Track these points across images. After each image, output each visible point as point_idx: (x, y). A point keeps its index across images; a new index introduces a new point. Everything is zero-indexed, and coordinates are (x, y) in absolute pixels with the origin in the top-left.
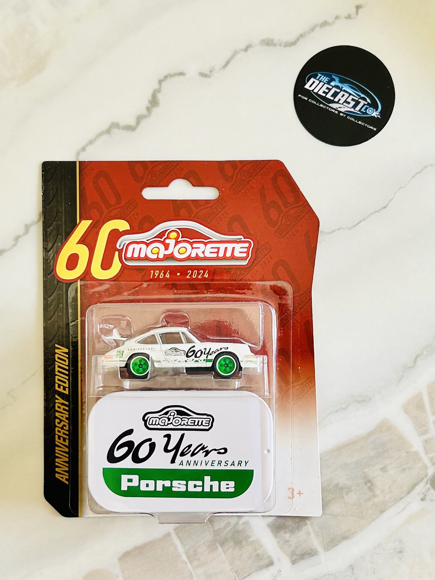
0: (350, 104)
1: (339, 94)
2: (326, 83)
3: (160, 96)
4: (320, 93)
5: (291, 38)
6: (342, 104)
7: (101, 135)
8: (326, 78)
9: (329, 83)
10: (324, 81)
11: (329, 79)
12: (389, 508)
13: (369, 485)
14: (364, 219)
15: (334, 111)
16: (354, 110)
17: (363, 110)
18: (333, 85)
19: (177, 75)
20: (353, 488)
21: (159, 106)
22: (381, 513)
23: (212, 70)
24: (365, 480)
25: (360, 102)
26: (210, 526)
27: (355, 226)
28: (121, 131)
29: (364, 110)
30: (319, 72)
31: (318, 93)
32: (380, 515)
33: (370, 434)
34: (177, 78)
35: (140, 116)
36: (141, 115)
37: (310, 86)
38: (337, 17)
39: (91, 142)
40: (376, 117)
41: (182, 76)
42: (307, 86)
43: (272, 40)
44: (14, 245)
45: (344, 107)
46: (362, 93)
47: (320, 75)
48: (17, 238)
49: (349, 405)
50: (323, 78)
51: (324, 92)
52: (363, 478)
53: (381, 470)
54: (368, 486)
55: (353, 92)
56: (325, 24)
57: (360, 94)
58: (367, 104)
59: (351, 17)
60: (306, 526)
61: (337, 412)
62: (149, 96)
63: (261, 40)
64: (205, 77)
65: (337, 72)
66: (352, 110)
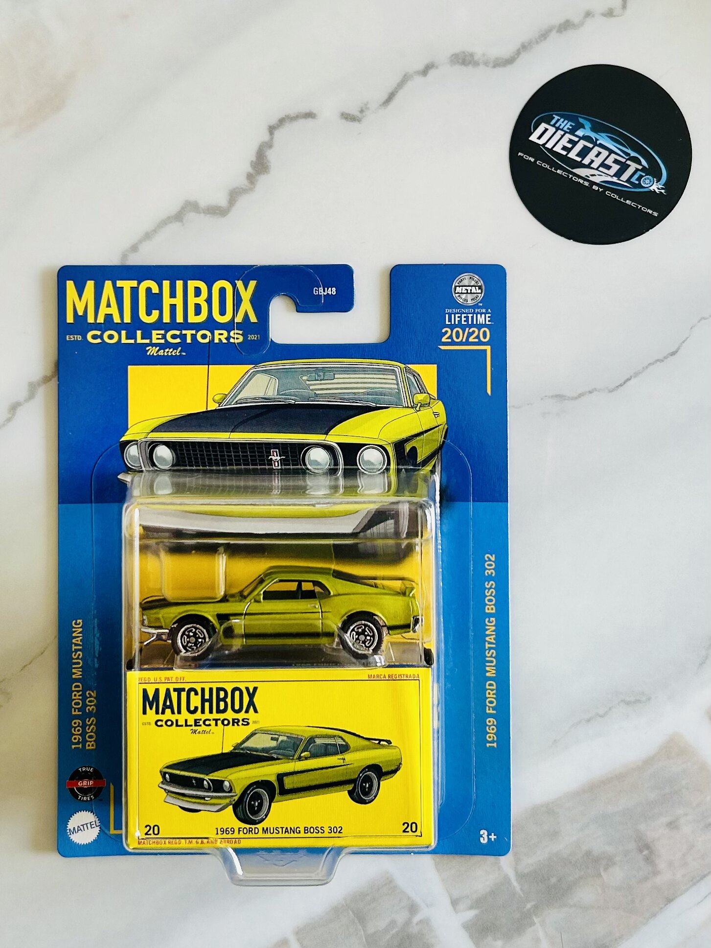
0: (612, 169)
1: (590, 151)
2: (568, 131)
3: (271, 155)
4: (558, 149)
5: (505, 50)
6: (597, 169)
7: (166, 224)
8: (567, 123)
9: (572, 131)
10: (563, 128)
11: (574, 124)
12: (681, 894)
13: (646, 852)
14: (636, 374)
15: (581, 181)
16: (619, 179)
17: (633, 180)
18: (581, 136)
19: (301, 118)
20: (618, 859)
21: (269, 171)
22: (666, 903)
23: (364, 109)
24: (640, 845)
25: (630, 166)
26: (360, 927)
27: (621, 385)
28: (202, 215)
29: (636, 180)
30: (555, 113)
31: (554, 149)
32: (665, 905)
33: (648, 762)
34: (302, 122)
35: (236, 190)
36: (237, 188)
37: (539, 138)
38: (588, 14)
39: (148, 236)
40: (658, 192)
41: (310, 121)
42: (533, 138)
43: (472, 55)
44: (9, 420)
45: (599, 175)
46: (632, 150)
47: (557, 117)
48: (14, 408)
49: (610, 709)
50: (563, 122)
51: (564, 148)
52: (635, 841)
53: (667, 825)
54: (644, 855)
55: (616, 147)
56: (566, 26)
57: (629, 151)
58: (642, 169)
59: (614, 14)
60: (533, 928)
61: (588, 721)
62: (250, 155)
63: (452, 55)
64: (352, 121)
65: (589, 112)
66: (615, 179)
